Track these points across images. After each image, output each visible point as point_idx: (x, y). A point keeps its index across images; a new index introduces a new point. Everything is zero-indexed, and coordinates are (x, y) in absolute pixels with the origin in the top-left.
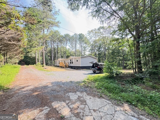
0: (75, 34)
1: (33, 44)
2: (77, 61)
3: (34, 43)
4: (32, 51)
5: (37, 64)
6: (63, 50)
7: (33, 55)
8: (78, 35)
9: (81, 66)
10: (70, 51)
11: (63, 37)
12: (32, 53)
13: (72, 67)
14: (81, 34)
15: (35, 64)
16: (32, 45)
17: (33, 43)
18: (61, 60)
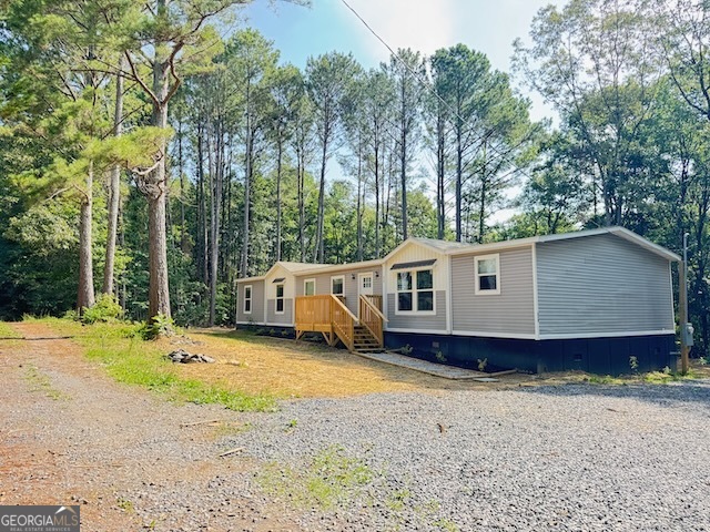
0: (405, 58)
1: (63, 119)
2: (486, 283)
3: (74, 112)
4: (49, 186)
5: (89, 312)
6: (289, 199)
7: (62, 233)
8: (428, 66)
9: (537, 336)
10: (348, 202)
11: (303, 84)
12: (50, 217)
13: (422, 347)
14: (459, 50)
15: (70, 313)
16: (54, 130)
17: (58, 112)
18: (299, 278)
